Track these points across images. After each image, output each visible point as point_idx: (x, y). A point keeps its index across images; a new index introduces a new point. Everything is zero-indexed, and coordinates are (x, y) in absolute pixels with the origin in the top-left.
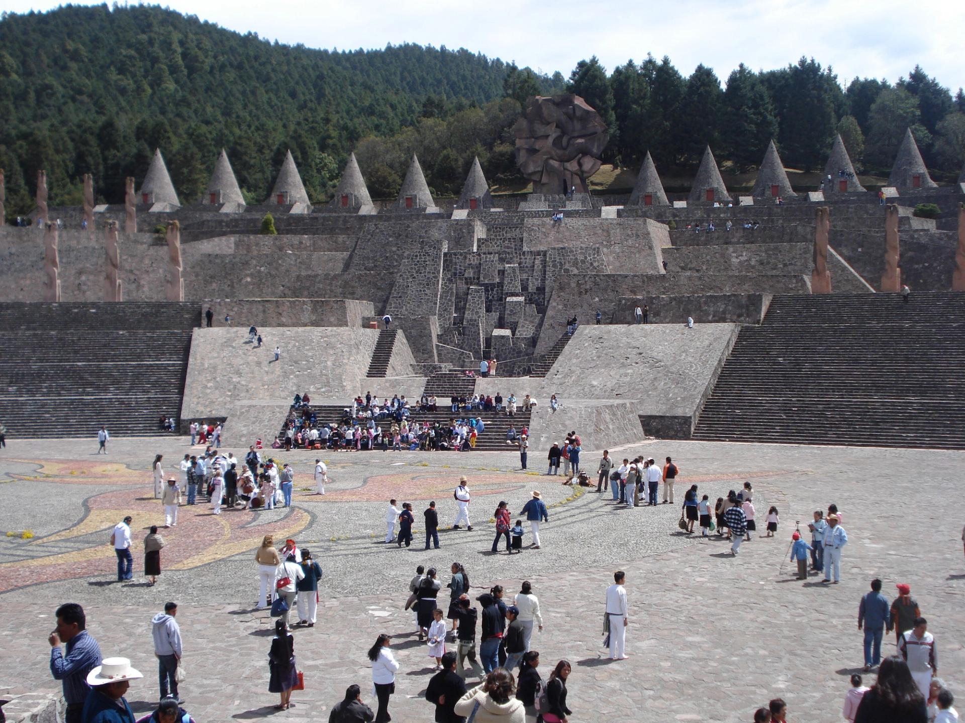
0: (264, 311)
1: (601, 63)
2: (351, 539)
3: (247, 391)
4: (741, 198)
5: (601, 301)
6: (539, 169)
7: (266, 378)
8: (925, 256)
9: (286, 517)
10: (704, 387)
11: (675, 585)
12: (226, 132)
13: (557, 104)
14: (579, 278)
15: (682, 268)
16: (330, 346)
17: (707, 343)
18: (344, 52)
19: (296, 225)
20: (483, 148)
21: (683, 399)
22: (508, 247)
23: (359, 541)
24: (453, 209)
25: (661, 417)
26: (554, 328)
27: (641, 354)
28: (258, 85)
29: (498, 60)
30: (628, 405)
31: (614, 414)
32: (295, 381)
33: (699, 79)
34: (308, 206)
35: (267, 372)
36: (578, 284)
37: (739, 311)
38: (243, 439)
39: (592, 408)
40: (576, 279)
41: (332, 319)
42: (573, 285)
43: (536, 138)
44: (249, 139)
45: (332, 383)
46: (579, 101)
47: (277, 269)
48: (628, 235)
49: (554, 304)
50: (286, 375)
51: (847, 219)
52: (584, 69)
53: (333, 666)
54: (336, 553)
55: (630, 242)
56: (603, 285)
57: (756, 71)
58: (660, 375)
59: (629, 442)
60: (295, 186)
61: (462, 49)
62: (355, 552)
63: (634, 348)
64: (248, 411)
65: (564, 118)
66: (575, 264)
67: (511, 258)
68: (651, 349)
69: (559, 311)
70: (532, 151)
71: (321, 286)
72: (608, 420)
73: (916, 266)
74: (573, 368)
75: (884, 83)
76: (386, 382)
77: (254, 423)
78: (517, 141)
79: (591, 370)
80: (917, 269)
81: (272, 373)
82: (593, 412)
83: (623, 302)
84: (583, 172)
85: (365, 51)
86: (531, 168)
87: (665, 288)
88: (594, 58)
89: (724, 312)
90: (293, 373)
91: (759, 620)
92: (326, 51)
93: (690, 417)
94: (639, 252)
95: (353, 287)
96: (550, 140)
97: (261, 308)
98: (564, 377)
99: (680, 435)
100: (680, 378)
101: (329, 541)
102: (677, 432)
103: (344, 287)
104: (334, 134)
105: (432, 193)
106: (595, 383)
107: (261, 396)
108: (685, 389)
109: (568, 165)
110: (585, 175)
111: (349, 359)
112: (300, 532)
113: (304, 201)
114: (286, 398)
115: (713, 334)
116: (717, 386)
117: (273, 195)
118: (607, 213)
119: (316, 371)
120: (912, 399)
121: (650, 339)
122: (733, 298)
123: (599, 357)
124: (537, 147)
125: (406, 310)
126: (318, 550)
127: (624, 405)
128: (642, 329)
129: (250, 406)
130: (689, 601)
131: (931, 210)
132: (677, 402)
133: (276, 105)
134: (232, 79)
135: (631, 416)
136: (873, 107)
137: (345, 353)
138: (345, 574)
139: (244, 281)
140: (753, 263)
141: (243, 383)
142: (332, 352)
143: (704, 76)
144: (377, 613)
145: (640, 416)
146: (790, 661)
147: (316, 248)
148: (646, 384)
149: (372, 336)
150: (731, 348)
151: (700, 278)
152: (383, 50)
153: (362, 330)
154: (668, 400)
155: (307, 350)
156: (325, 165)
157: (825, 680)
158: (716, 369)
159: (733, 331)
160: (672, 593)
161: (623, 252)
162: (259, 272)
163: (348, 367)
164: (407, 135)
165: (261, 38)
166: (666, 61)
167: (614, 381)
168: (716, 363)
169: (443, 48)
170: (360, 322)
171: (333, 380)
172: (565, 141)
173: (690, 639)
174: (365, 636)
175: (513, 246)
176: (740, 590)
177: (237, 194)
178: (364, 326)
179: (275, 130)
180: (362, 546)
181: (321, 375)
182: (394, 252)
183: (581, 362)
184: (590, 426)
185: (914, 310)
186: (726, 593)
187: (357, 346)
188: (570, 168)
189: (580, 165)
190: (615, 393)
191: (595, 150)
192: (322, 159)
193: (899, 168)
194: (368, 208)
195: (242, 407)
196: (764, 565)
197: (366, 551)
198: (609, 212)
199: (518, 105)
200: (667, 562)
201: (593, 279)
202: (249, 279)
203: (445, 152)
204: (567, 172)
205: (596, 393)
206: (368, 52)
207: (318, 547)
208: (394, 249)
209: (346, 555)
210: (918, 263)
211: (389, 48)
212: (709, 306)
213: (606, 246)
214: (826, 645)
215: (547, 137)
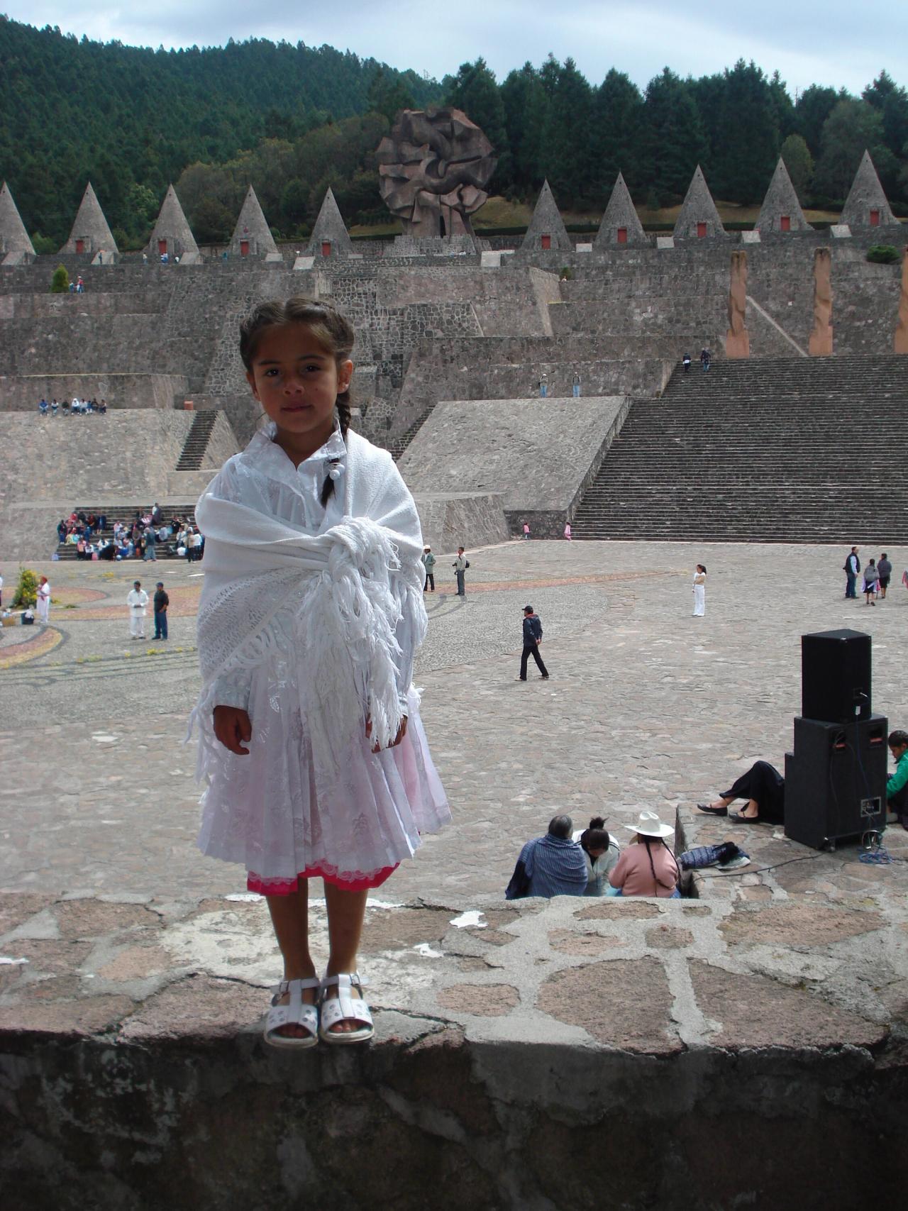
0: (49, 390)
1: (489, 66)
2: (101, 660)
3: (26, 491)
4: (659, 240)
5: (470, 370)
6: (410, 203)
7: (49, 475)
8: (869, 311)
9: (34, 638)
10: (583, 474)
11: (454, 699)
12: (17, 159)
13: (431, 121)
14: (443, 342)
15: (574, 329)
16: (130, 432)
17: (590, 421)
18: (173, 50)
19: (98, 279)
20: (341, 177)
21: (558, 490)
22: (358, 305)
23: (111, 662)
24: (296, 256)
25: (531, 512)
26: (412, 405)
27: (510, 436)
28: (59, 96)
29: (372, 60)
30: (490, 498)
31: (471, 510)
32: (85, 477)
33: (611, 89)
34: (115, 254)
35: (50, 467)
36: (442, 351)
37: (634, 382)
38: (16, 550)
39: (442, 503)
40: (438, 345)
41: (135, 399)
42: (436, 351)
43: (406, 164)
44: (44, 168)
45: (132, 479)
46: (459, 117)
47: (68, 336)
48: (507, 288)
49: (413, 375)
50: (74, 470)
51: (783, 265)
52: (467, 75)
53: (33, 794)
54: (77, 676)
55: (509, 297)
56: (472, 352)
57: (683, 76)
58: (533, 461)
59: (489, 543)
60: (98, 228)
61: (325, 46)
62: (100, 675)
63: (503, 428)
64: (22, 516)
65: (439, 138)
66: (440, 324)
67: (361, 319)
68: (523, 430)
69: (419, 384)
70: (401, 180)
71: (125, 356)
72: (463, 516)
73: (858, 324)
74: (429, 455)
75: (843, 93)
76: (200, 475)
77: (29, 530)
78: (381, 168)
79: (449, 456)
80: (859, 327)
81: (57, 468)
82: (443, 508)
83: (496, 371)
84: (464, 207)
85: (201, 49)
86: (399, 203)
87: (549, 354)
88: (481, 60)
89: (617, 383)
90: (82, 467)
91: (530, 733)
92: (149, 50)
93: (565, 512)
94: (521, 308)
95: (164, 357)
96: (423, 166)
97: (45, 387)
98: (417, 466)
99: (553, 533)
100: (555, 466)
101: (75, 663)
102: (549, 529)
103: (153, 358)
104: (155, 159)
105: (274, 235)
106: (453, 472)
107: (43, 497)
108: (560, 478)
109: (445, 198)
110: (467, 211)
111: (153, 448)
112: (45, 655)
113: (110, 248)
114: (73, 499)
115: (597, 409)
116: (600, 474)
117: (70, 241)
118: (489, 260)
119: (112, 465)
120: (829, 485)
121: (523, 417)
122: (627, 365)
123: (460, 440)
124: (406, 176)
125: (231, 386)
126: (58, 673)
127: (484, 499)
128: (514, 405)
129: (25, 510)
130: (461, 716)
131: (887, 253)
132: (551, 493)
133: (83, 122)
134: (25, 89)
135: (493, 511)
136: (827, 123)
137: (149, 441)
138: (80, 699)
139: (26, 354)
140: (659, 322)
141: (20, 481)
142: (131, 440)
143: (617, 83)
144: (101, 739)
145: (505, 512)
146: (543, 774)
147: (117, 309)
148: (515, 472)
149: (186, 419)
150: (619, 428)
151: (592, 342)
152: (224, 47)
153: (172, 412)
154: (540, 491)
155: (101, 438)
156: (143, 200)
157: (572, 792)
158: (599, 452)
159: (623, 406)
160: (447, 708)
161: (500, 309)
162: (47, 340)
163: (151, 459)
164: (246, 160)
165: (64, 33)
166: (570, 65)
167: (477, 470)
168: (599, 445)
169: (301, 44)
170: (171, 401)
171: (133, 475)
172: (441, 166)
173: (443, 755)
174: (80, 763)
175: (364, 303)
176: (525, 703)
177: (24, 240)
178: (176, 407)
179: (78, 155)
180: (112, 668)
181: (118, 469)
182: (215, 312)
183: (438, 447)
184: (439, 525)
185: (845, 378)
186: (508, 707)
187: (164, 432)
188: (448, 203)
189: (461, 198)
190: (477, 484)
191: (479, 179)
192: (137, 192)
193: (854, 201)
194: (192, 256)
195: (15, 511)
196: (566, 675)
197: (114, 673)
198: (491, 258)
199: (386, 121)
200: (457, 675)
201: (460, 344)
202: (33, 350)
203: (292, 183)
204: (444, 207)
205: (455, 484)
206: (204, 51)
207: (59, 671)
208: (215, 309)
209: (89, 678)
210: (860, 320)
211: (231, 45)
212: (598, 376)
213: (479, 302)
214: (593, 757)
215: (419, 162)
